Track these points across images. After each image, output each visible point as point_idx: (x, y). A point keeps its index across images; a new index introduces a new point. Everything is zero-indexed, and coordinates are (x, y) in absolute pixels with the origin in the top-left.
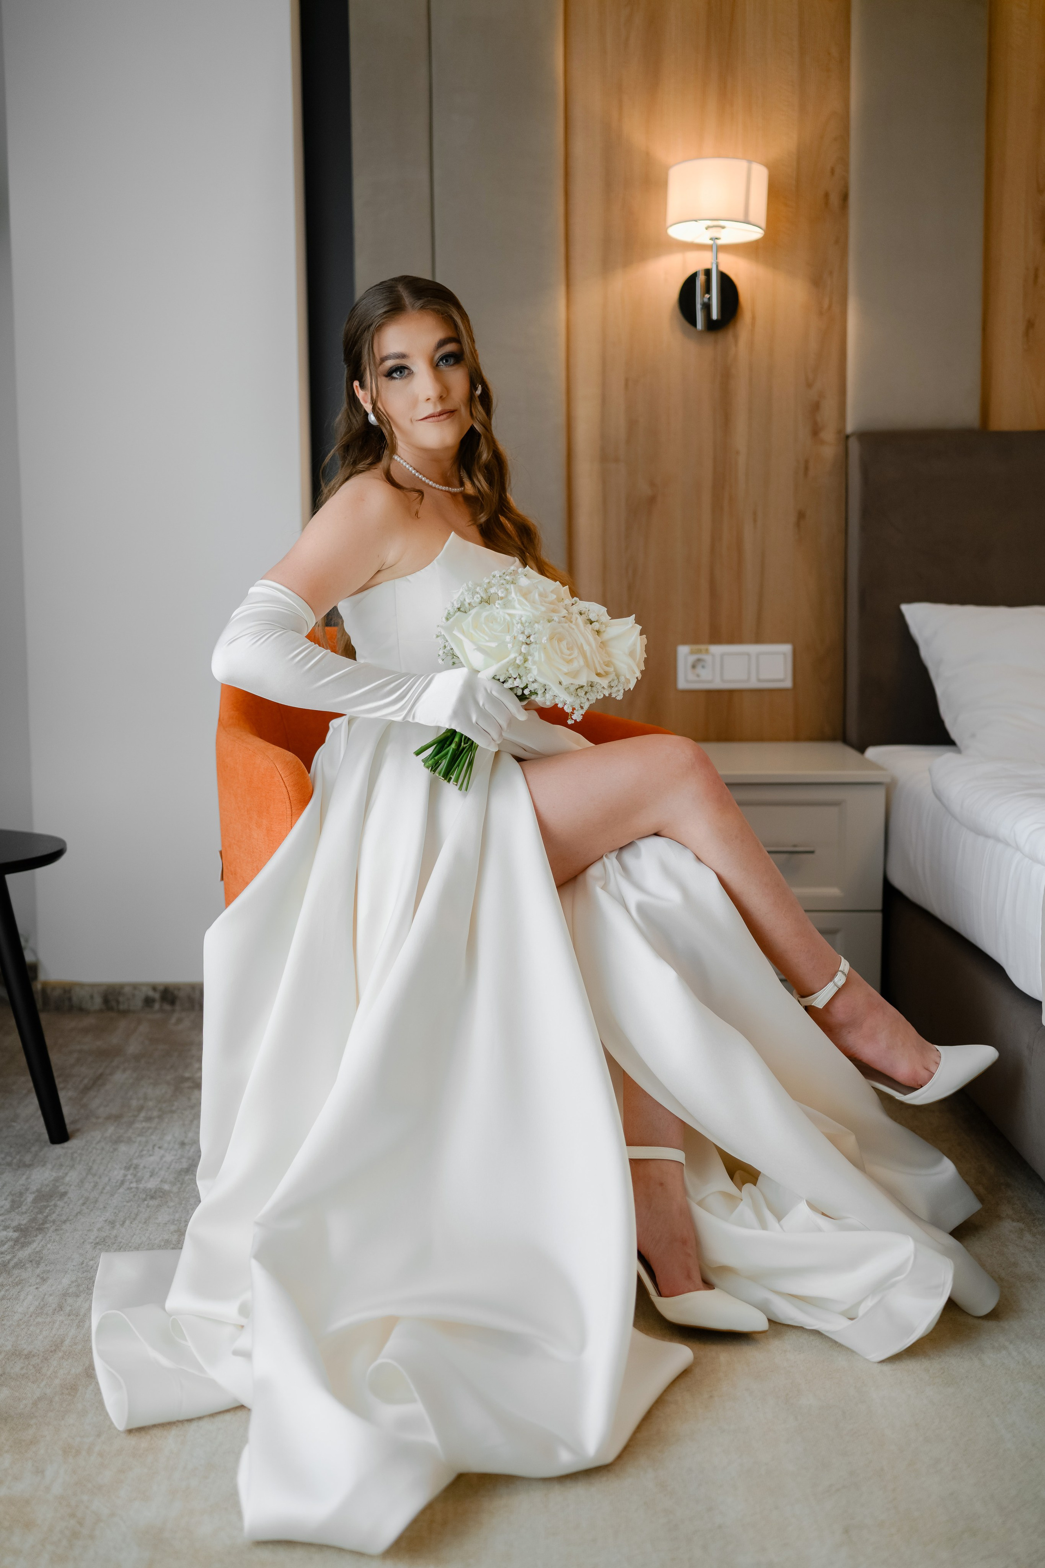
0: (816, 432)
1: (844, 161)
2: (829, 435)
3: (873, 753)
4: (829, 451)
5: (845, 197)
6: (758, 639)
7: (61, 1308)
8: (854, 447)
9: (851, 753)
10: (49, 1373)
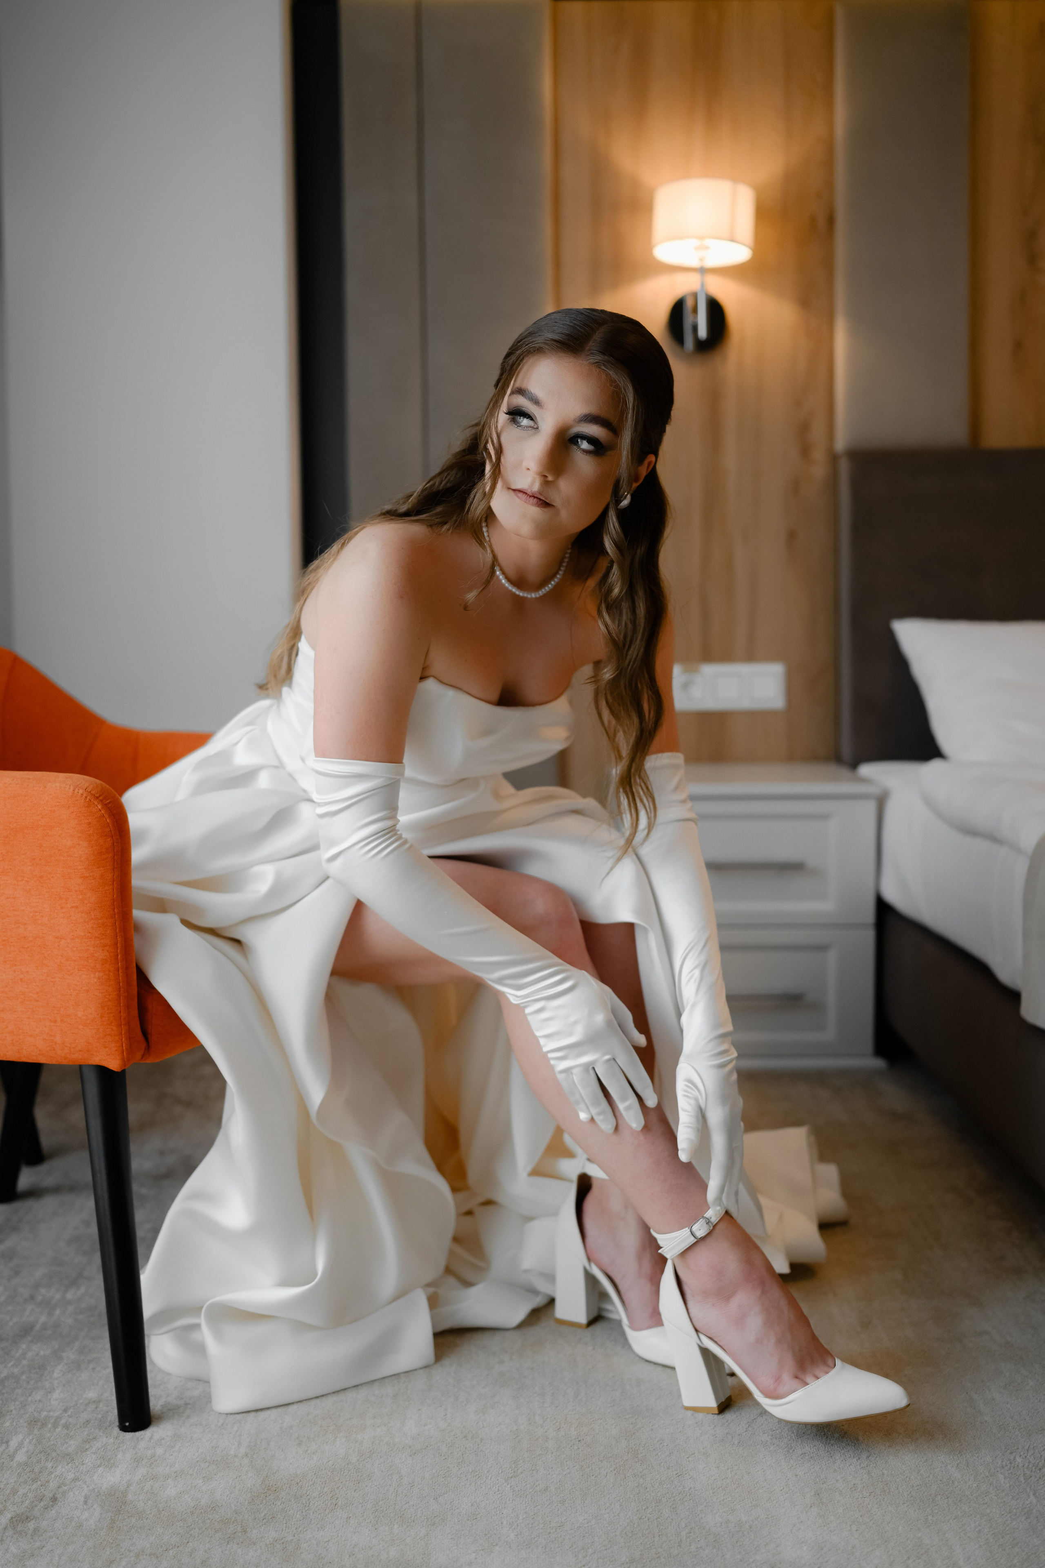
0: (805, 451)
1: (830, 184)
2: (819, 455)
3: (867, 770)
4: (819, 470)
5: (831, 220)
6: (750, 657)
7: (32, 1297)
8: (844, 467)
9: (845, 772)
10: (18, 1355)
